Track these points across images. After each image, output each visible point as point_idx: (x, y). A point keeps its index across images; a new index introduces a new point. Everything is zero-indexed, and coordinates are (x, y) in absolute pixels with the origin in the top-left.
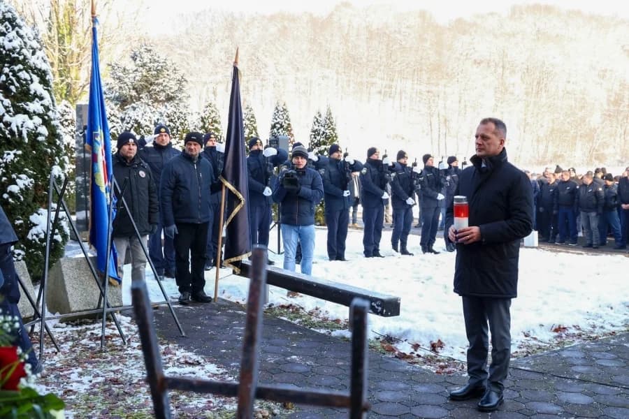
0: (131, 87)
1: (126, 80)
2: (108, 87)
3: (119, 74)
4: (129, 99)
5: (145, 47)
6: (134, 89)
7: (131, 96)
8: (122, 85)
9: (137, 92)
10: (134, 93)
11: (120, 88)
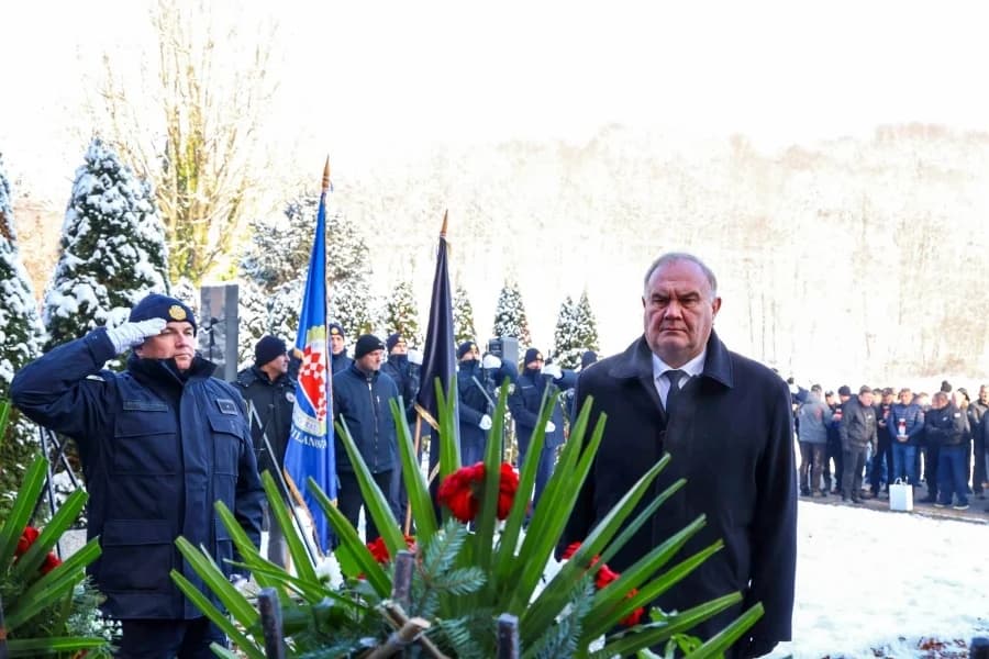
0: (284, 258)
1: (277, 247)
2: (249, 258)
3: (265, 239)
4: (281, 277)
5: (306, 198)
6: (288, 260)
7: (284, 272)
8: (271, 255)
9: (292, 265)
10: (287, 267)
11: (268, 259)
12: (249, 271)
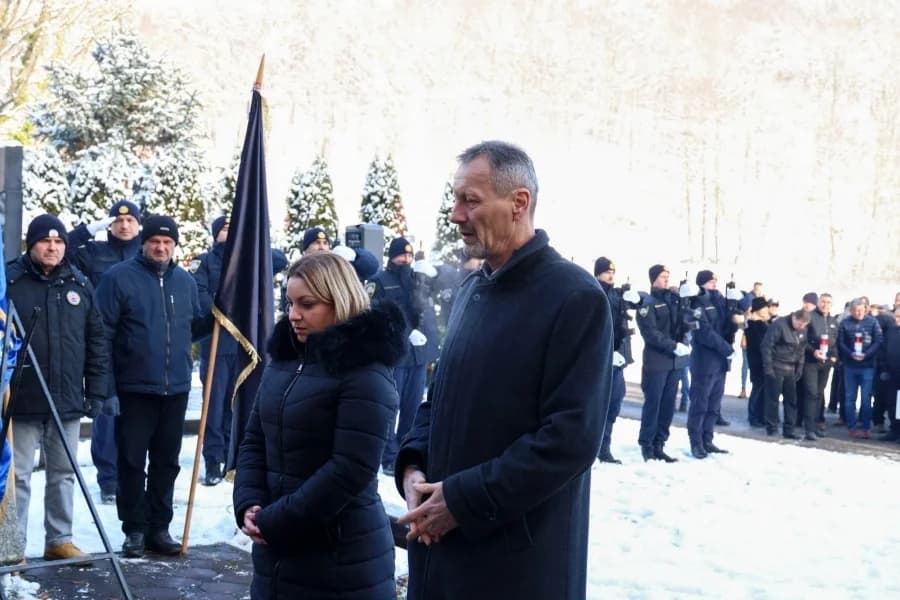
0: (90, 113)
1: (82, 100)
2: (44, 112)
3: (66, 87)
4: (86, 139)
5: (121, 36)
6: (96, 117)
7: (90, 132)
8: (73, 110)
9: (102, 123)
10: (95, 126)
11: (69, 114)
12: (44, 130)
